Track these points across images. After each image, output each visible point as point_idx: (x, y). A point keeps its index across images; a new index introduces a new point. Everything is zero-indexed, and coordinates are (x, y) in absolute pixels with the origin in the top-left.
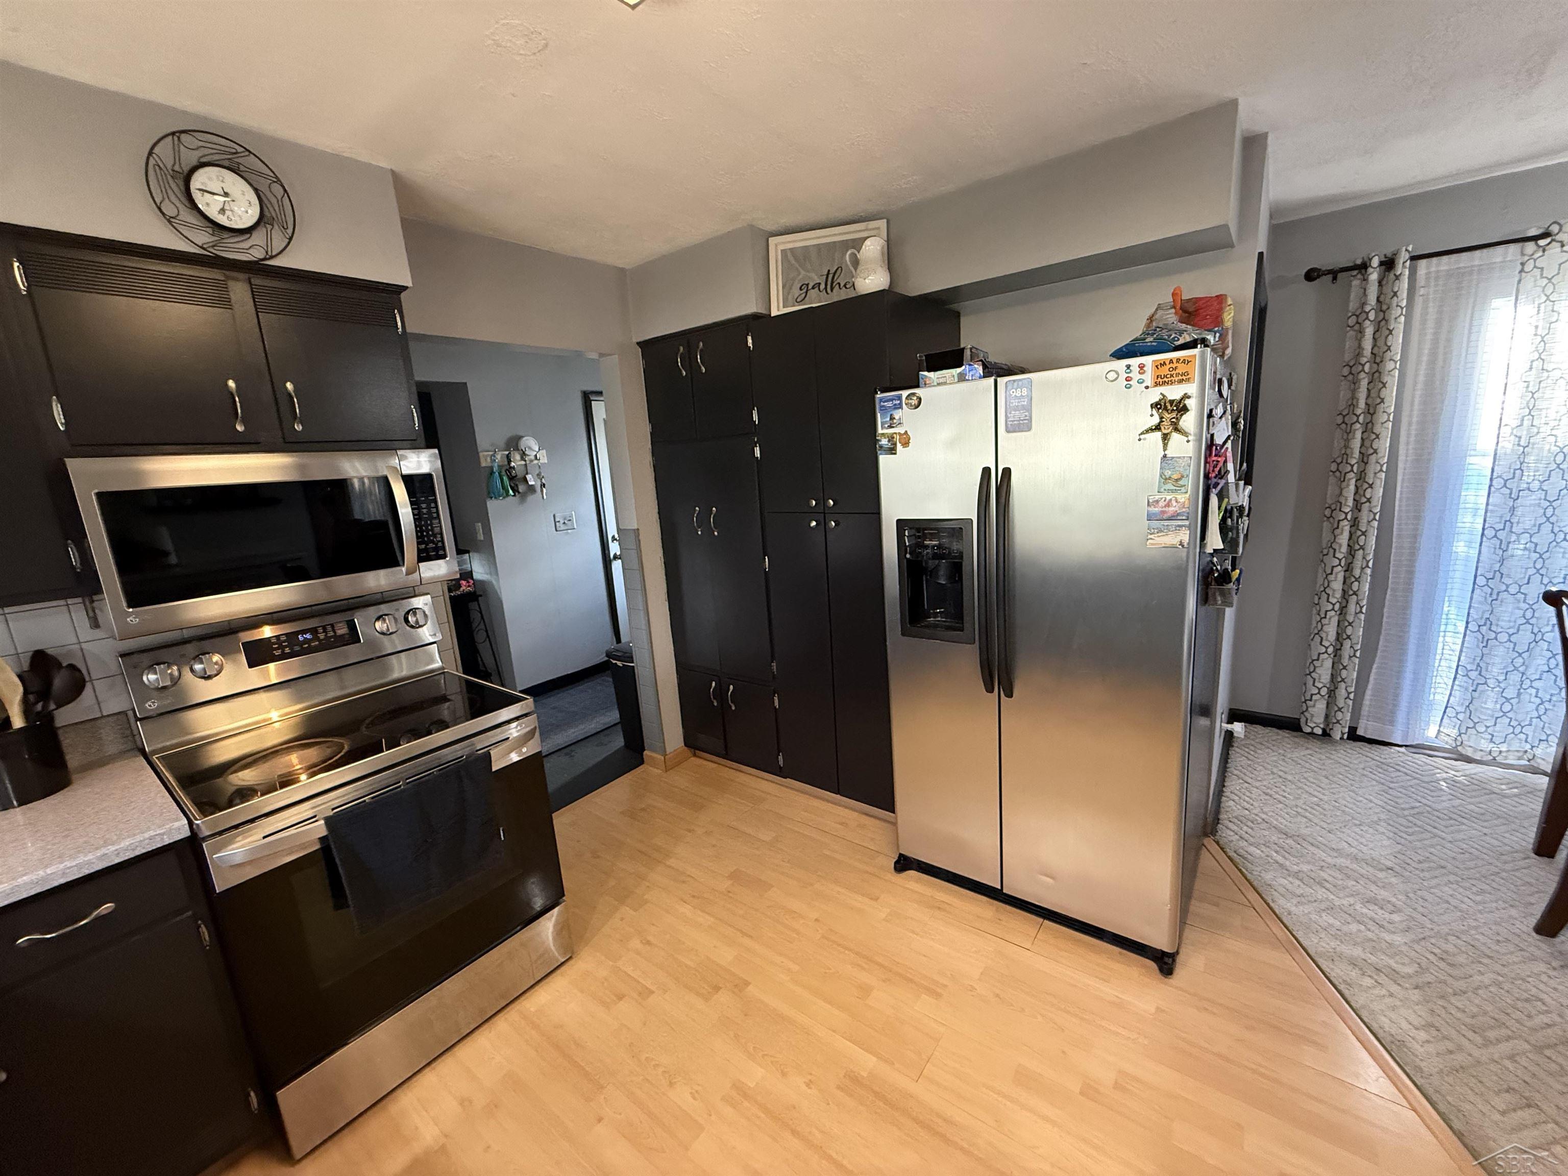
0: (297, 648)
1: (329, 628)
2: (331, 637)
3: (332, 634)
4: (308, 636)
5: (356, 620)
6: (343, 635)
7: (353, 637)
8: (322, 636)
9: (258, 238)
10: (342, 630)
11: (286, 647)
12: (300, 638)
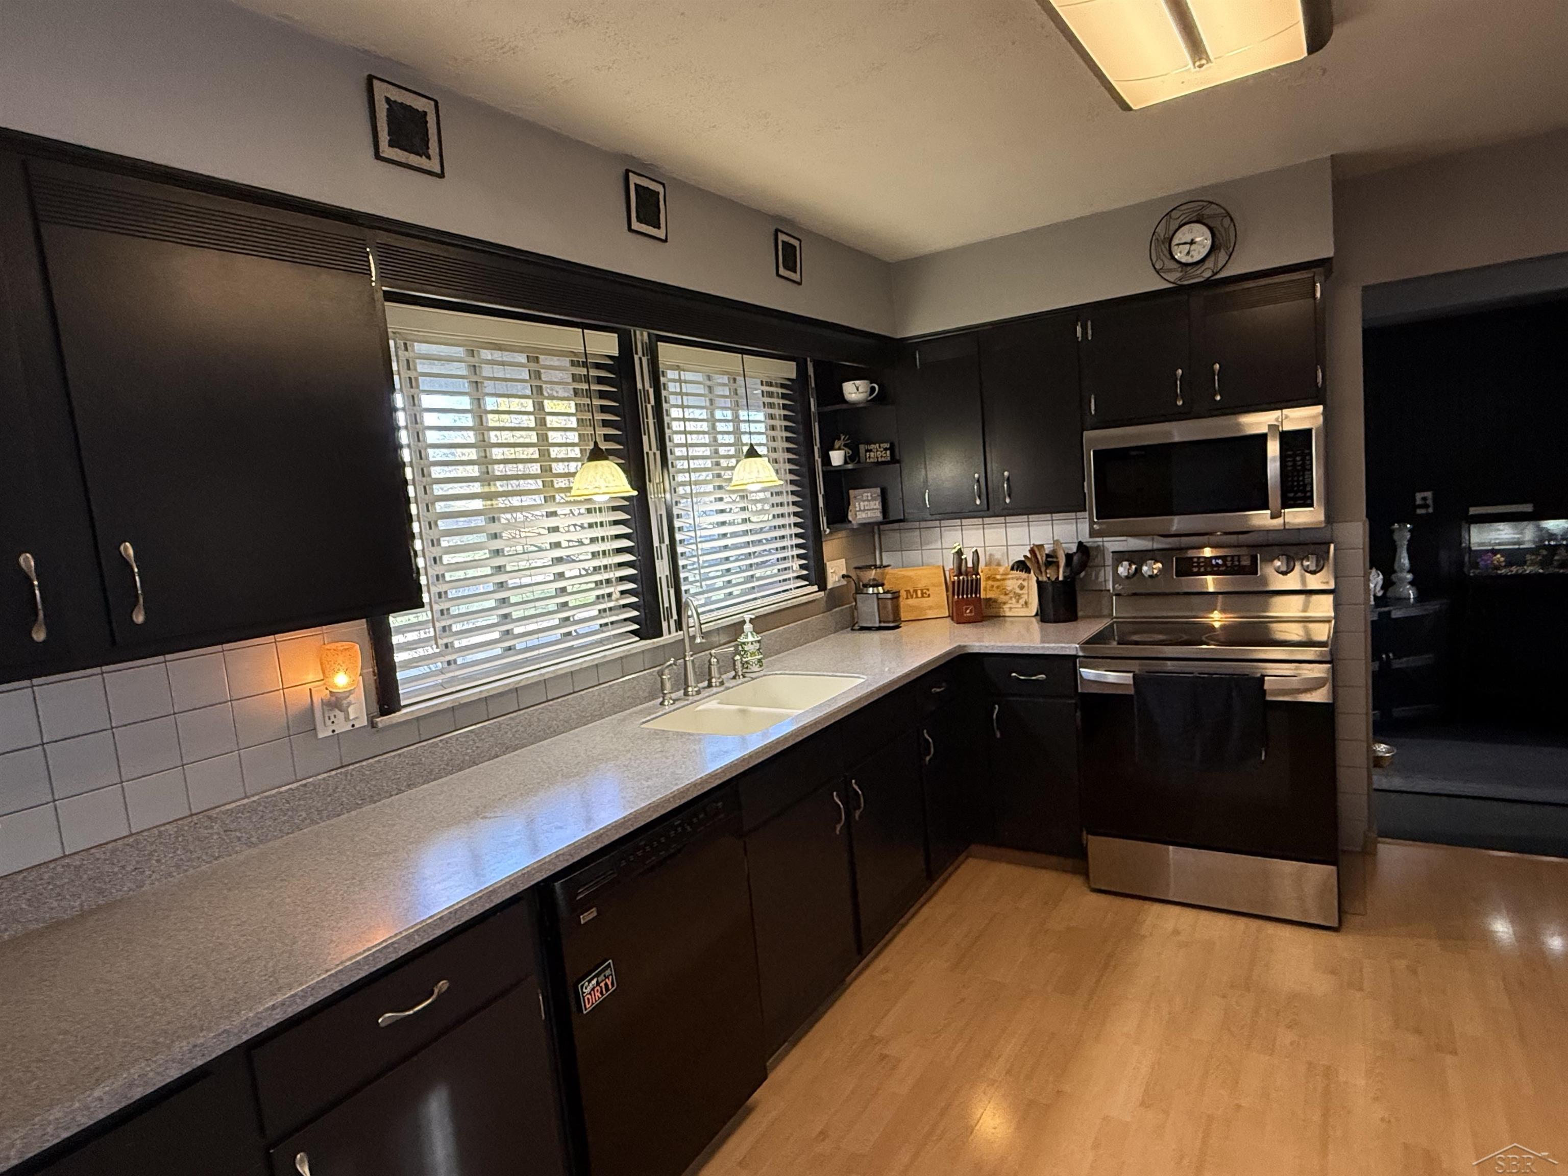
0: (1209, 569)
1: (1236, 558)
2: (1236, 566)
3: (1237, 563)
4: (1220, 562)
5: (1259, 555)
6: (1245, 566)
7: (1252, 570)
8: (1229, 564)
9: (1209, 263)
10: (1246, 562)
11: (1202, 566)
12: (1214, 562)
